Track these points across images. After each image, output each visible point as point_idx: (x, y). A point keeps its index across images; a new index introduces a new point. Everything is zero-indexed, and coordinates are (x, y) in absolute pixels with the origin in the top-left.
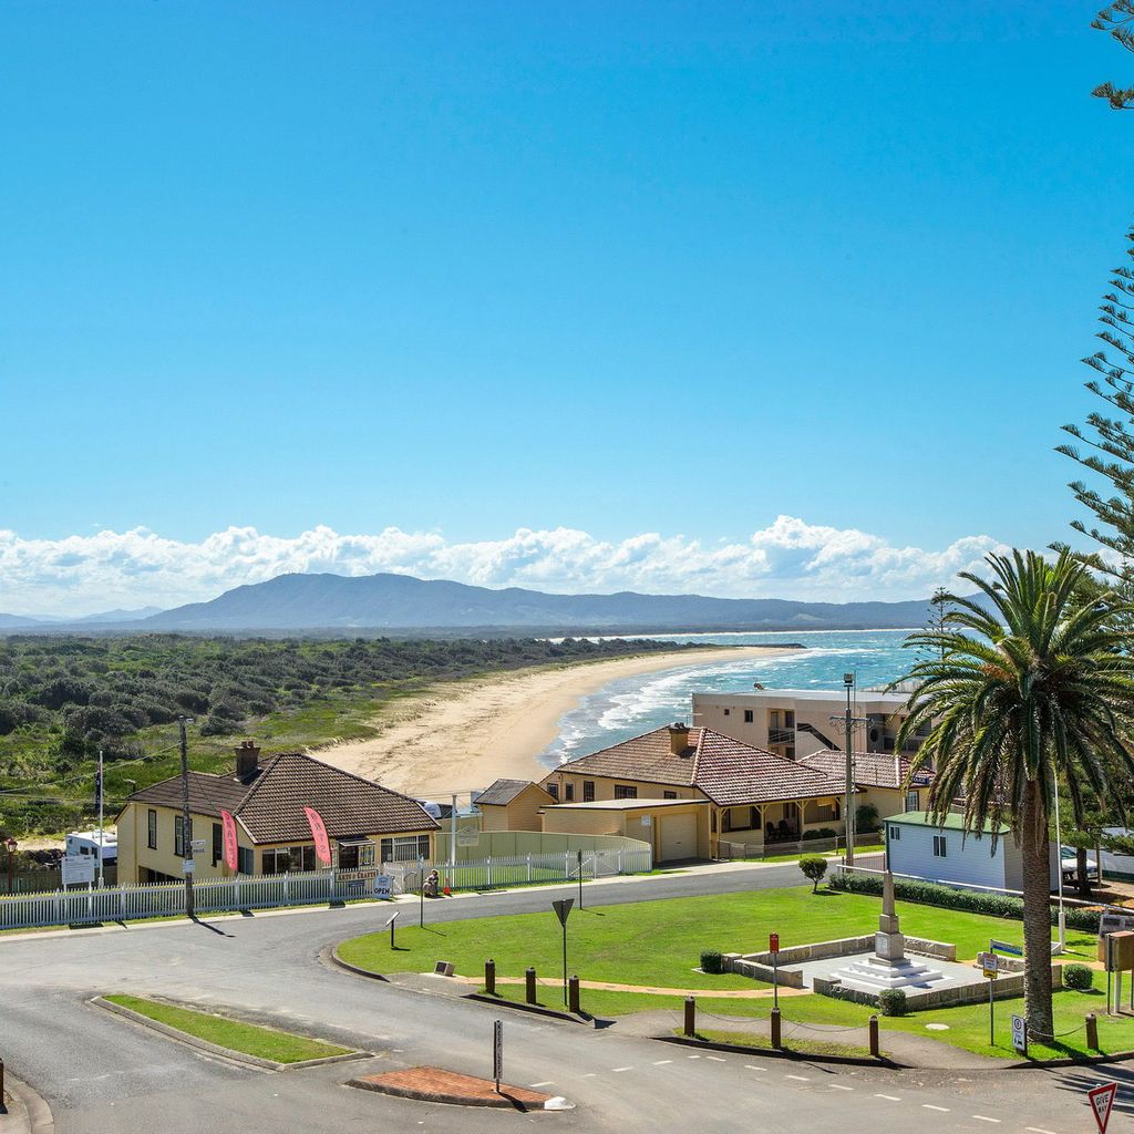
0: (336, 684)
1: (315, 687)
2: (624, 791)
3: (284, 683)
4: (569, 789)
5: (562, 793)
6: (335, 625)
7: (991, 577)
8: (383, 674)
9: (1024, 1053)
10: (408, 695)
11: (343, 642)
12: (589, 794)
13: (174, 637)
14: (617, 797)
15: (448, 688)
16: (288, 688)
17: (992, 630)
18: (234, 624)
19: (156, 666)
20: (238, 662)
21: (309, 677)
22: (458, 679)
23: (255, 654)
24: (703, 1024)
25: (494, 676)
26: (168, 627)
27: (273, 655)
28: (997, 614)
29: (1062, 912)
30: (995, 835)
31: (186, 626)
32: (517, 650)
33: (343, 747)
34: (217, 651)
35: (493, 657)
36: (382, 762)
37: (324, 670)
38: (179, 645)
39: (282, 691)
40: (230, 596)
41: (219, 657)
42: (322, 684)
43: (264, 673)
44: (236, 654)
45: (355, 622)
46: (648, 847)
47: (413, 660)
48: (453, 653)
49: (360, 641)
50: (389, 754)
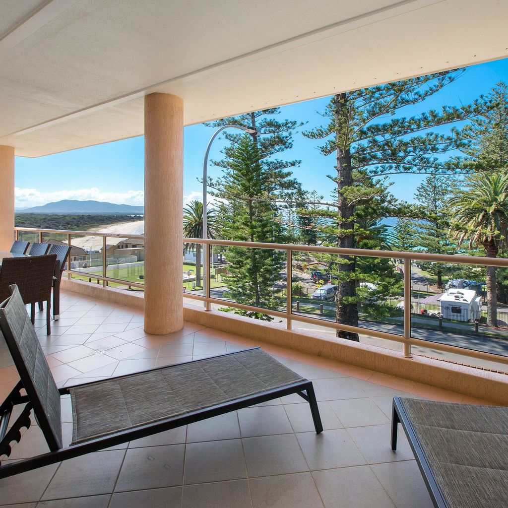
0: (75, 225)
1: (69, 226)
2: (134, 246)
3: (61, 225)
4: (122, 246)
5: (121, 247)
6: (77, 212)
7: (191, 205)
8: (88, 223)
9: (194, 288)
10: (94, 228)
11: (78, 216)
12: (127, 247)
13: (32, 214)
14: (133, 247)
15: (104, 226)
16: (62, 226)
17: (191, 214)
18: (49, 211)
19: (26, 221)
20: (49, 220)
21: (68, 224)
22: (107, 224)
23: (54, 218)
24: (132, 287)
25: (117, 224)
26: (30, 212)
27: (59, 218)
28: (192, 212)
29: (213, 266)
30: (190, 251)
31: (35, 211)
32: (123, 218)
33: (75, 239)
34: (44, 217)
35: (116, 219)
36: (85, 242)
37: (73, 222)
38: (33, 216)
39: (61, 227)
40: (48, 205)
41: (44, 219)
42: (72, 225)
43: (56, 222)
44: (49, 218)
45: (82, 211)
46: (136, 257)
47: (96, 220)
48: (107, 218)
49: (83, 215)
50: (87, 240)
